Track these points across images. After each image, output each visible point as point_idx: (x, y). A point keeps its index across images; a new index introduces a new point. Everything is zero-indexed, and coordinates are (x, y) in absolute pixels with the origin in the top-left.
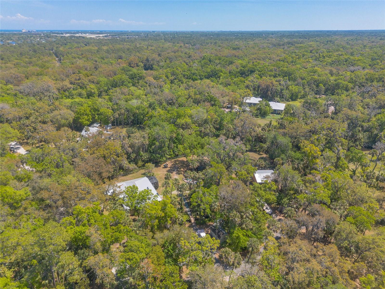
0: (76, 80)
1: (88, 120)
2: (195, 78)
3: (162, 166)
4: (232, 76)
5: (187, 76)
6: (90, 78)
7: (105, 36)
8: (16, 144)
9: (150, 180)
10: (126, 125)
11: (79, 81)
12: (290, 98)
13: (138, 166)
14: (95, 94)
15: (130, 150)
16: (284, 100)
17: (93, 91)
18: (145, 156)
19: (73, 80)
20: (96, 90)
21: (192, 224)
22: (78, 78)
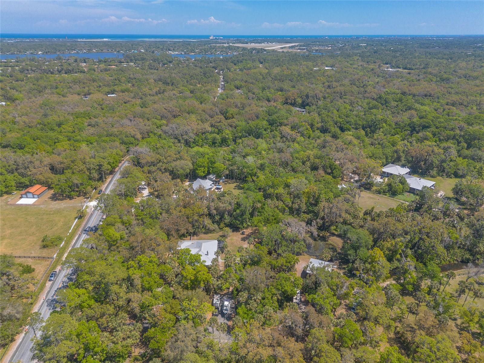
0: (216, 122)
1: (204, 172)
2: (347, 128)
3: (241, 232)
4: (398, 129)
5: (340, 123)
6: (229, 121)
7: (292, 47)
8: (145, 184)
9: (218, 244)
10: (239, 180)
11: (218, 124)
12: (453, 174)
13: (219, 228)
14: (229, 139)
15: (215, 212)
16: (445, 175)
17: (227, 136)
18: (227, 219)
19: (213, 122)
20: (230, 135)
21: (228, 293)
22: (219, 120)
